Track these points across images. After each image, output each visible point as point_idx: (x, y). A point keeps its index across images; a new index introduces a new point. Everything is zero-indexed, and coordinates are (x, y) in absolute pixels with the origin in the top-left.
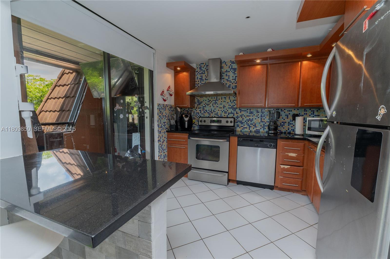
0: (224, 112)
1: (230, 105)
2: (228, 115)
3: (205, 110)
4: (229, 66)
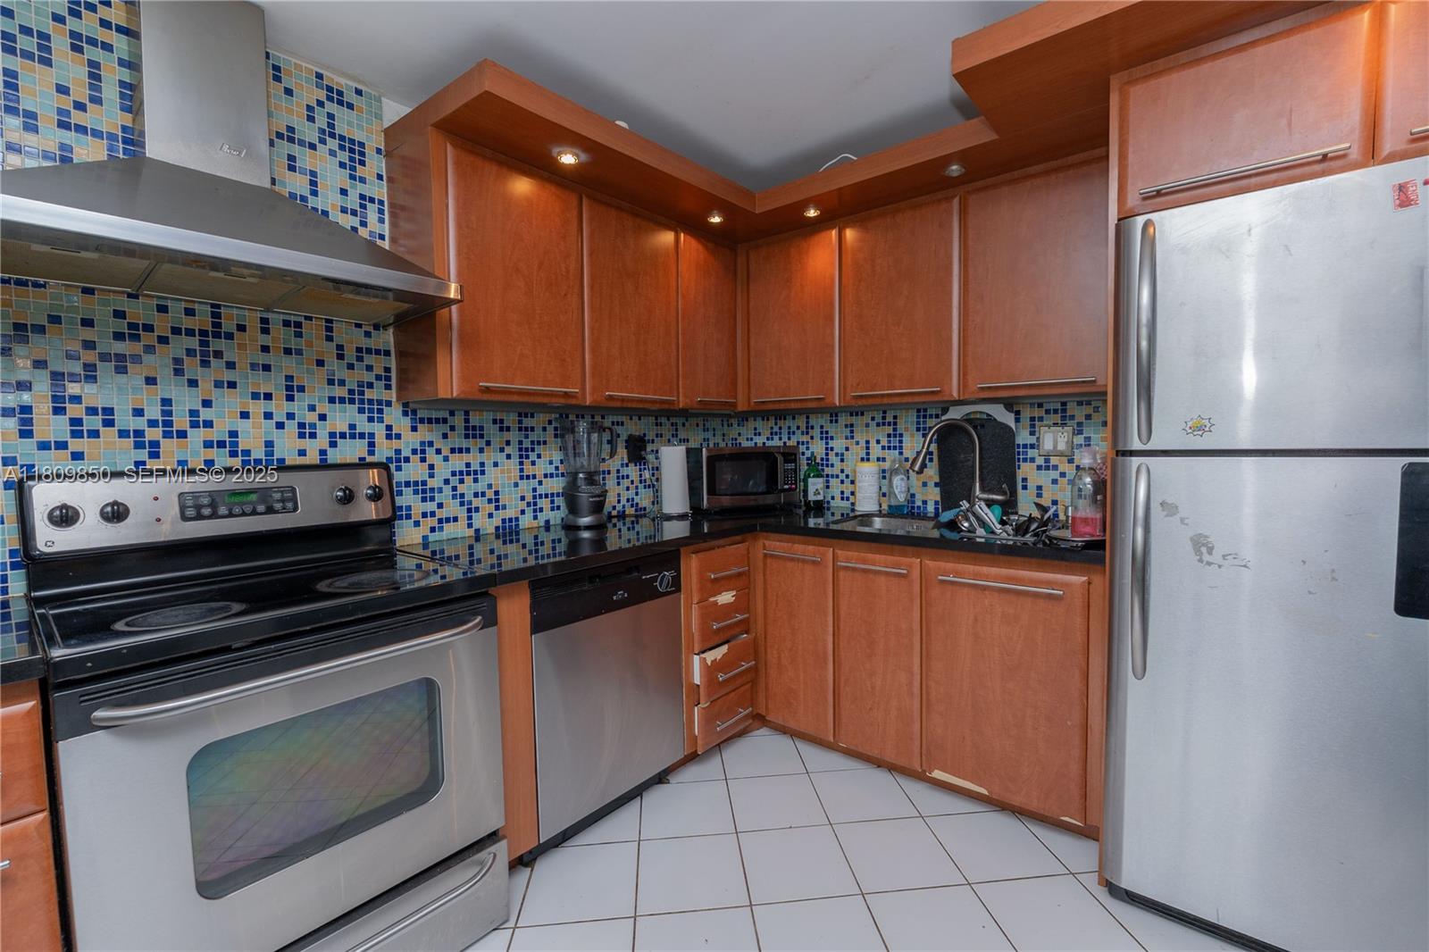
0: (292, 427)
1: (342, 383)
2: (330, 451)
3: (92, 411)
4: (310, 108)
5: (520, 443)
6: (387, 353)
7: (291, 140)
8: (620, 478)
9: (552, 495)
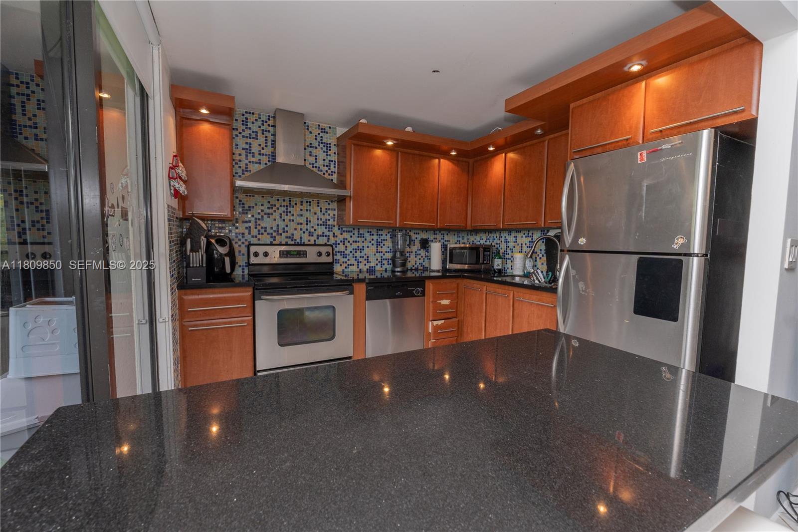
0: (307, 233)
1: (321, 219)
2: (317, 240)
4: (316, 136)
5: (377, 240)
6: (335, 210)
7: (311, 147)
8: (416, 255)
9: (388, 259)
